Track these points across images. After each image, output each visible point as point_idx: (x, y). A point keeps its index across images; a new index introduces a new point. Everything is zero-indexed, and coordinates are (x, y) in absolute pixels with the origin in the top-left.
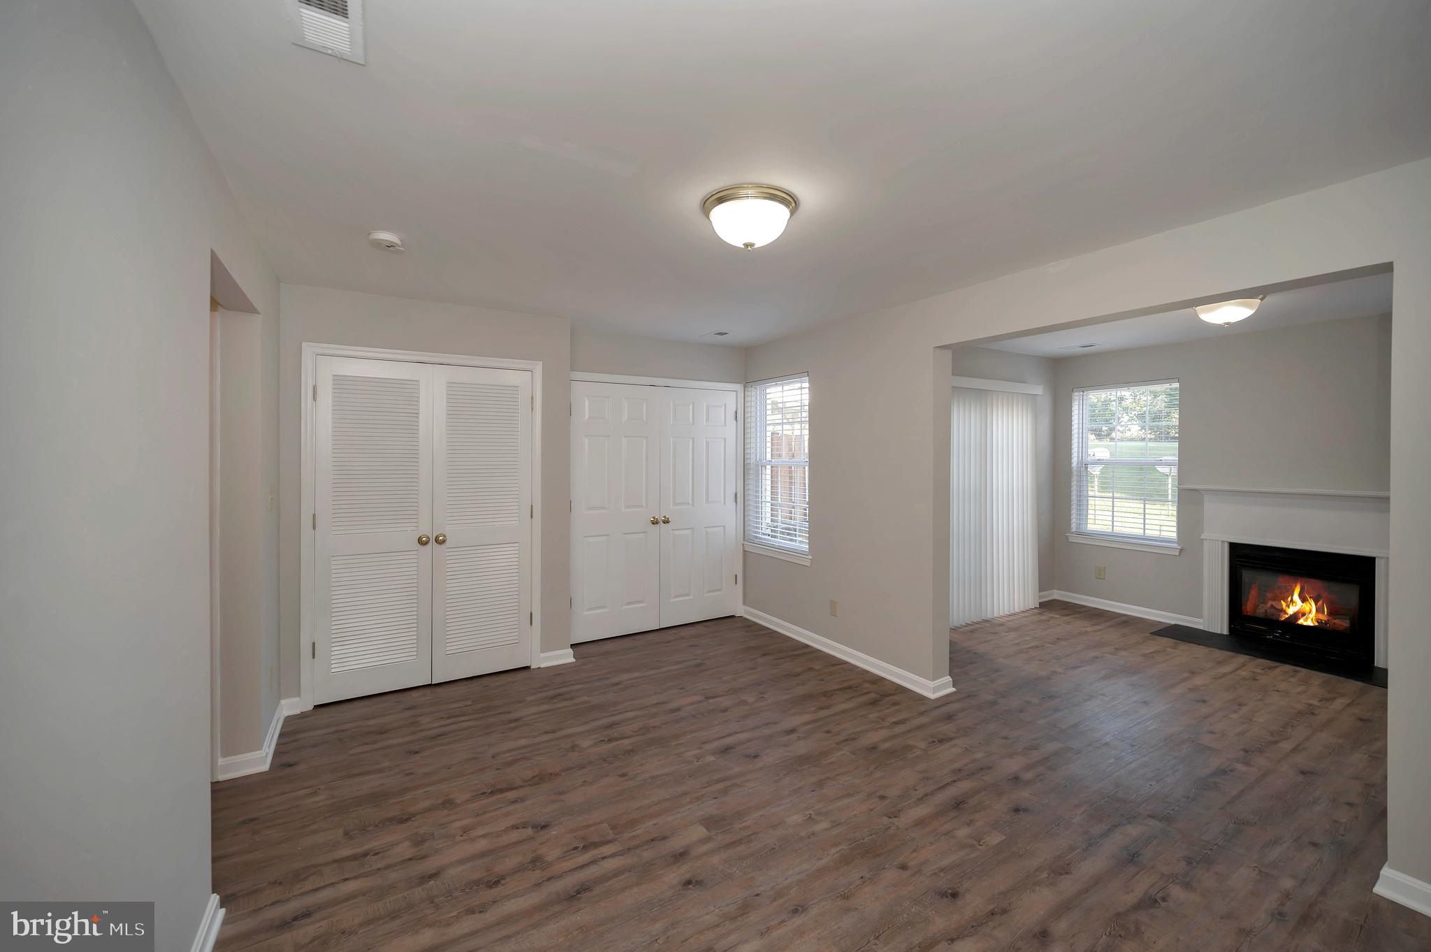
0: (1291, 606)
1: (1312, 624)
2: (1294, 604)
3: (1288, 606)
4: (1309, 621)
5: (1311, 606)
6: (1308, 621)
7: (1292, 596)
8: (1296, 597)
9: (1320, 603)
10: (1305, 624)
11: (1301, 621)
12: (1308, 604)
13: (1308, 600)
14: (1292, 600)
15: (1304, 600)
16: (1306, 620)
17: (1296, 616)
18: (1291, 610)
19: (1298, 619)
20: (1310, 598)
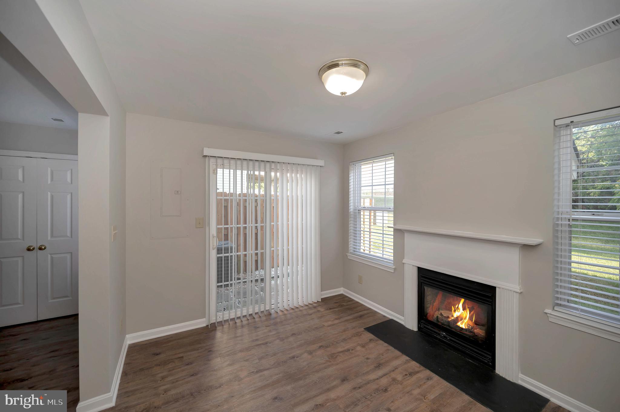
0: (456, 312)
1: (464, 327)
2: (458, 310)
3: (455, 311)
4: (464, 324)
5: (466, 314)
6: (462, 325)
7: (459, 304)
8: (460, 306)
9: (472, 313)
10: (461, 326)
11: (459, 324)
12: (466, 312)
13: (466, 309)
14: (458, 307)
15: (464, 309)
16: (462, 324)
17: (457, 319)
18: (456, 315)
19: (458, 322)
20: (468, 308)
